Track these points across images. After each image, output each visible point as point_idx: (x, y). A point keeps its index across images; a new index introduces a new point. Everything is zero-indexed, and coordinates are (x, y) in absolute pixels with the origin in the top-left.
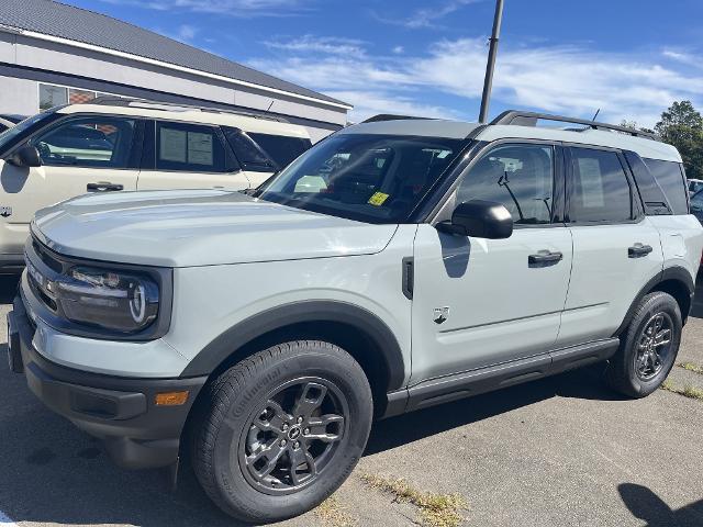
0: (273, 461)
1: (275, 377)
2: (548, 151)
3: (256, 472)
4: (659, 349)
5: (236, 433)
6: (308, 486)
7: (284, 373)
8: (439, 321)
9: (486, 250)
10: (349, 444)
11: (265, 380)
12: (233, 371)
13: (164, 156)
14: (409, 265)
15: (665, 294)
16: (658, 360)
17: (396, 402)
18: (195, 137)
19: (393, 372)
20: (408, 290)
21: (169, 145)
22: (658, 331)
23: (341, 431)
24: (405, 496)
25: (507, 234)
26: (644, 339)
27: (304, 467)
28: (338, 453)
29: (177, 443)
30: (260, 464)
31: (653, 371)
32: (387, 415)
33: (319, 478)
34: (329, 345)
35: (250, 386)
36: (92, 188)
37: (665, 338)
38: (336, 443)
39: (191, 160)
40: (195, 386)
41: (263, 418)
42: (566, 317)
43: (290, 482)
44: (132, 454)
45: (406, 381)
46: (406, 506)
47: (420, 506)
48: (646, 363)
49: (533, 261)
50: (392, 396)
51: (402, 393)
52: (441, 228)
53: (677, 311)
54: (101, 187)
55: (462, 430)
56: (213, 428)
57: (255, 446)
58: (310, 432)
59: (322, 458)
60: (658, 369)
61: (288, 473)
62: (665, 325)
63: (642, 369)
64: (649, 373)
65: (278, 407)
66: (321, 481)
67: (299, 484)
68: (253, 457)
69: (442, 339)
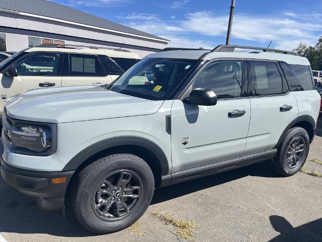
0: (108, 207)
1: (107, 170)
2: (239, 63)
3: (100, 212)
4: (298, 154)
5: (90, 195)
6: (125, 218)
7: (111, 168)
8: (185, 143)
9: (207, 111)
10: (144, 199)
11: (102, 172)
12: (88, 168)
13: (73, 70)
14: (169, 119)
15: (300, 128)
16: (298, 159)
17: (166, 180)
18: (87, 60)
19: (163, 167)
20: (169, 130)
21: (76, 65)
22: (298, 145)
23: (140, 194)
24: (170, 222)
25: (214, 103)
26: (290, 149)
27: (123, 209)
28: (139, 203)
29: (63, 199)
30: (103, 208)
31: (295, 164)
32: (162, 186)
33: (130, 214)
34: (132, 156)
35: (95, 175)
36: (41, 85)
37: (301, 148)
38: (138, 199)
39: (85, 71)
40: (69, 175)
41: (103, 188)
42: (249, 140)
43: (117, 216)
44: (44, 204)
45: (170, 171)
46: (170, 226)
47: (177, 226)
48: (291, 160)
49: (230, 115)
50: (163, 177)
51: (169, 176)
52: (185, 101)
53: (307, 136)
54: (46, 84)
55: (201, 192)
56: (79, 193)
57: (100, 200)
58: (125, 194)
59: (131, 205)
60: (298, 163)
61: (116, 212)
62: (301, 142)
63: (289, 163)
64: (293, 165)
65: (109, 183)
66: (131, 215)
67: (121, 216)
68: (99, 205)
69: (187, 151)
